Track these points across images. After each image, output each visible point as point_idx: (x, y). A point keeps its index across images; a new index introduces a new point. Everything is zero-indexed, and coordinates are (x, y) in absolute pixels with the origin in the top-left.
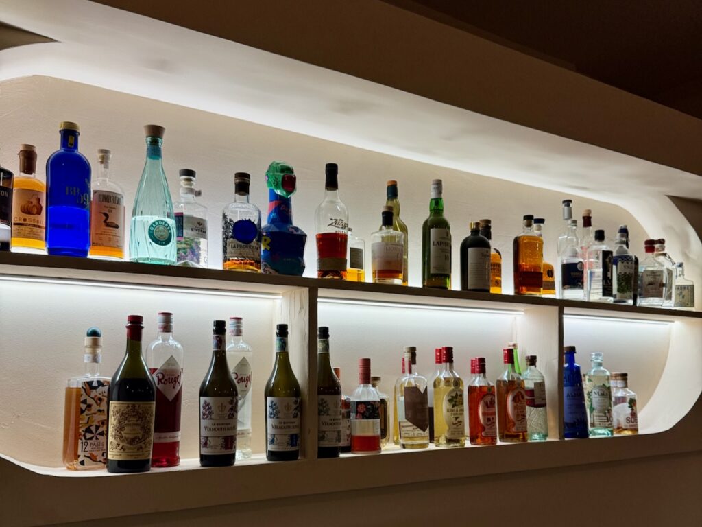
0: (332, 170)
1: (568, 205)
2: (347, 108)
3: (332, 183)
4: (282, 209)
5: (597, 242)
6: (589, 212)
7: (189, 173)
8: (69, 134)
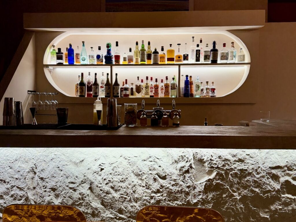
0: (117, 43)
1: (193, 38)
2: (116, 31)
3: (117, 45)
4: (109, 52)
5: (197, 47)
6: (201, 39)
7: (92, 48)
8: (70, 45)
